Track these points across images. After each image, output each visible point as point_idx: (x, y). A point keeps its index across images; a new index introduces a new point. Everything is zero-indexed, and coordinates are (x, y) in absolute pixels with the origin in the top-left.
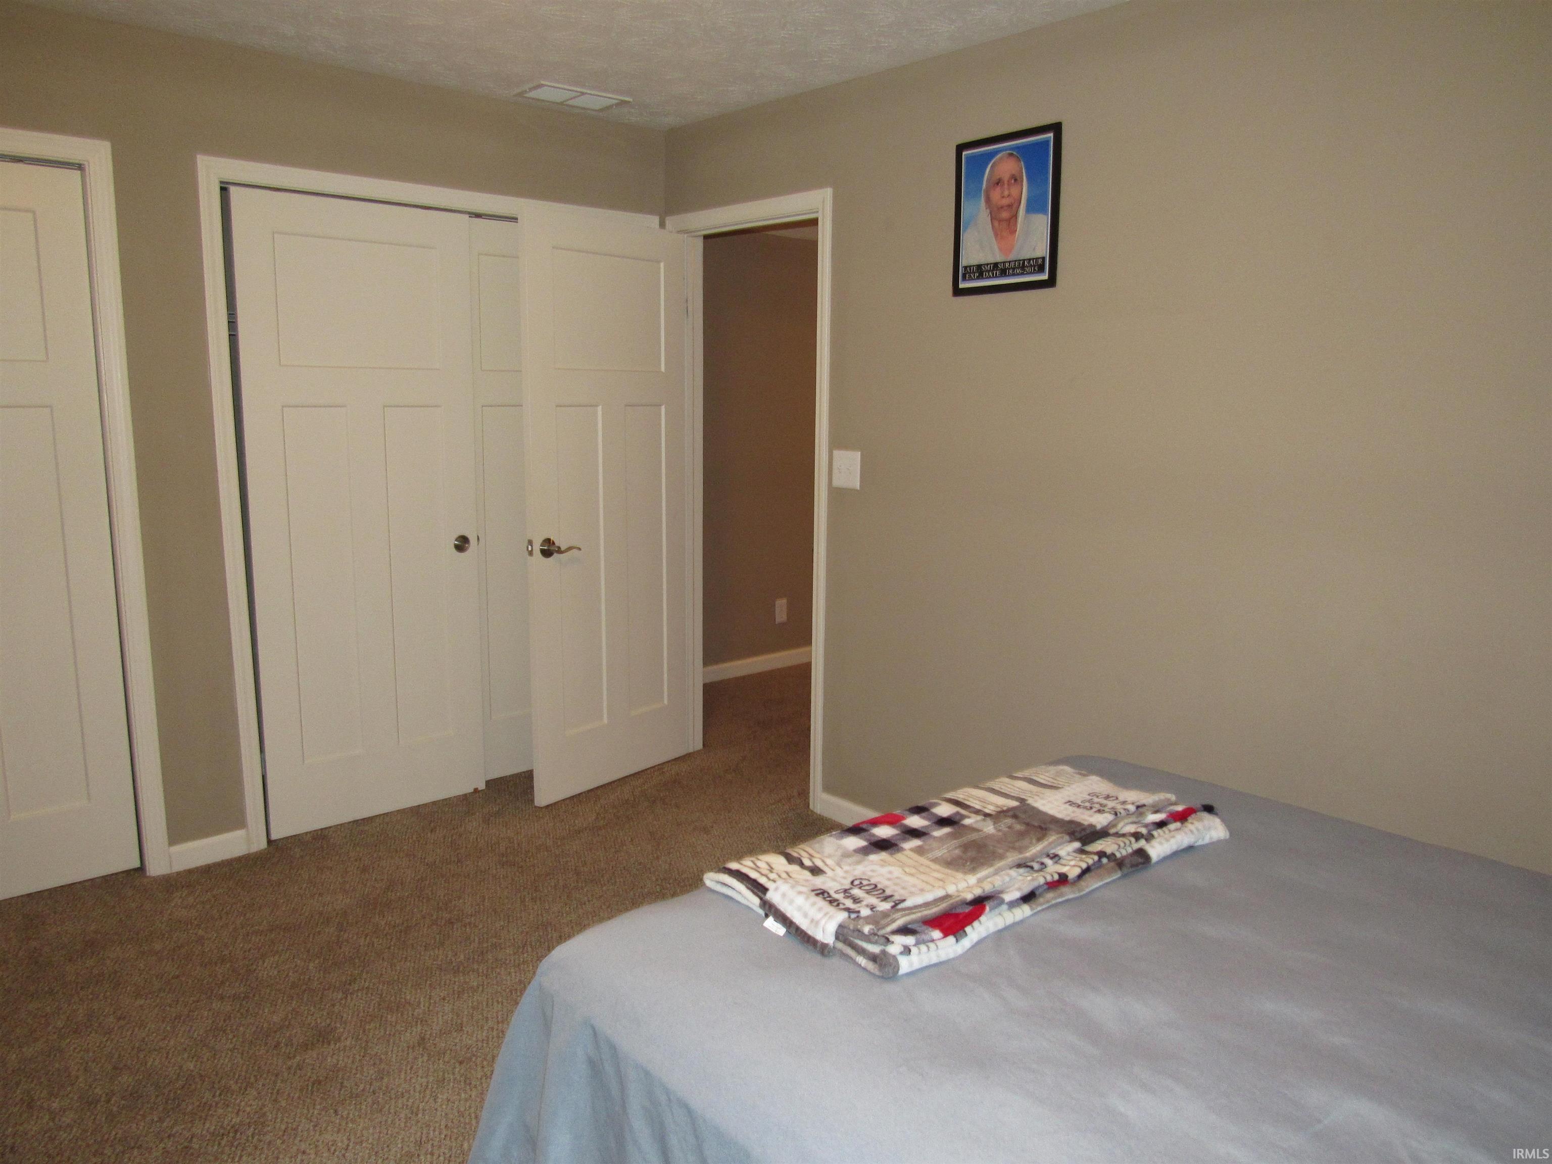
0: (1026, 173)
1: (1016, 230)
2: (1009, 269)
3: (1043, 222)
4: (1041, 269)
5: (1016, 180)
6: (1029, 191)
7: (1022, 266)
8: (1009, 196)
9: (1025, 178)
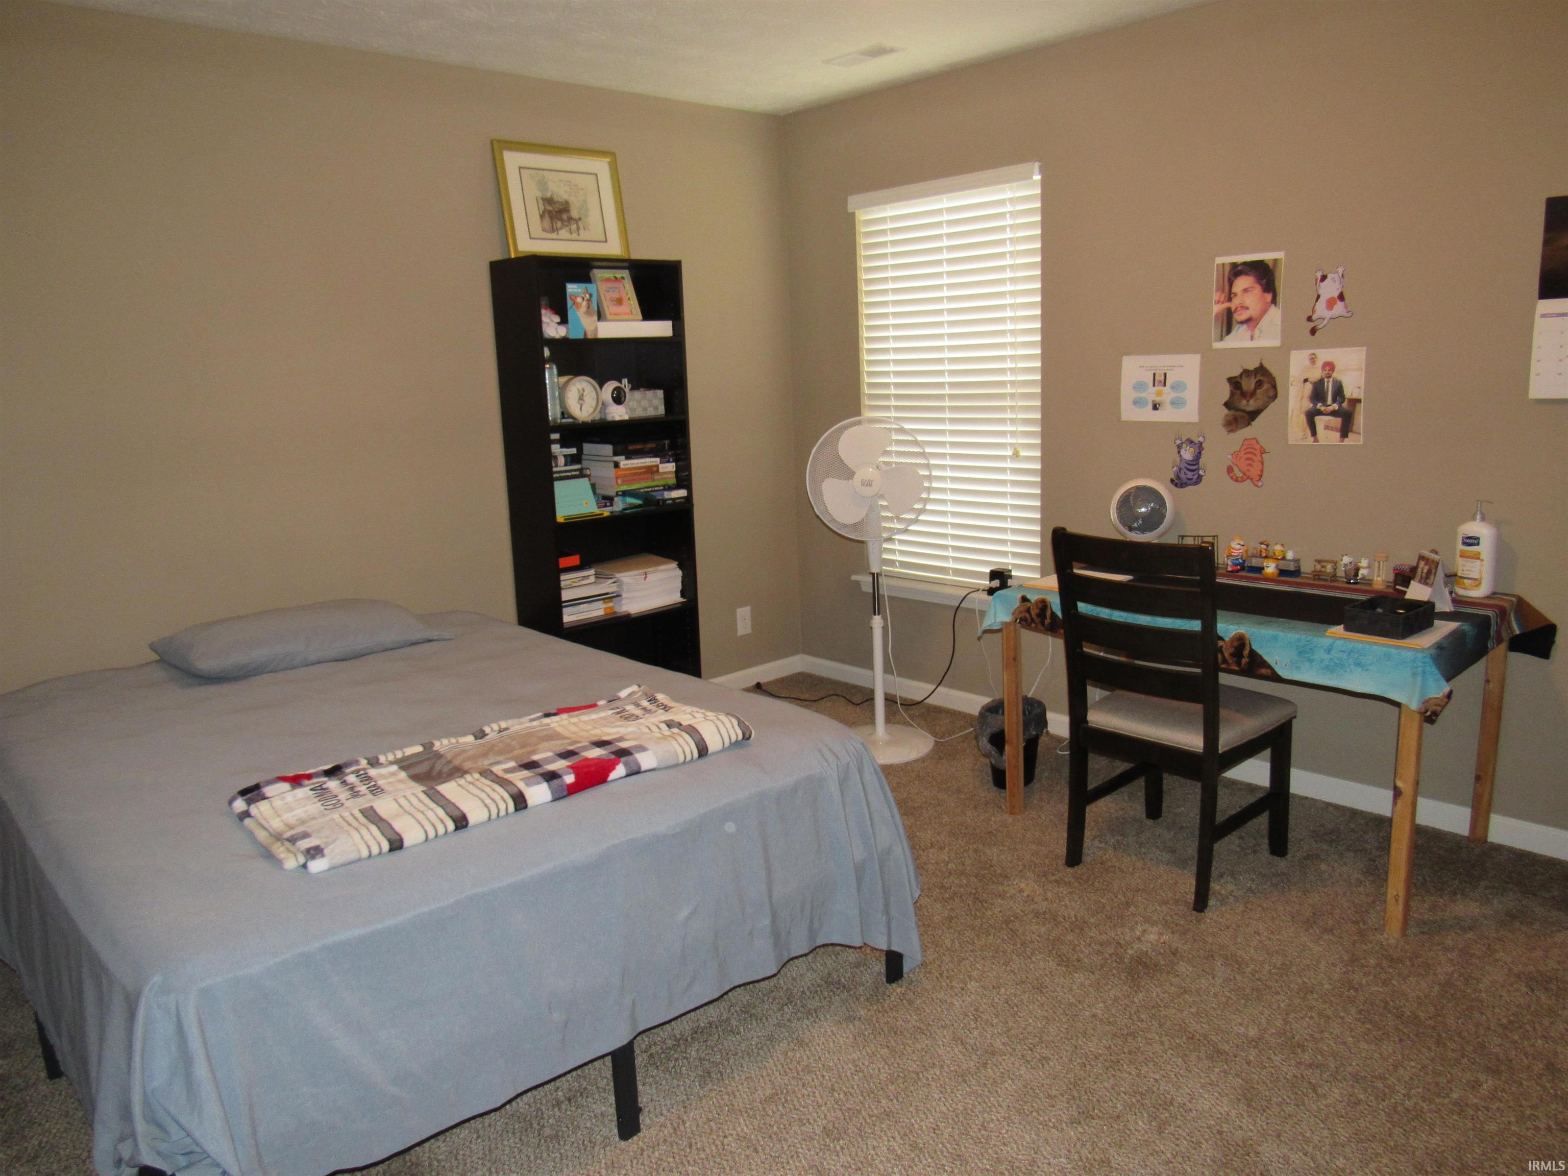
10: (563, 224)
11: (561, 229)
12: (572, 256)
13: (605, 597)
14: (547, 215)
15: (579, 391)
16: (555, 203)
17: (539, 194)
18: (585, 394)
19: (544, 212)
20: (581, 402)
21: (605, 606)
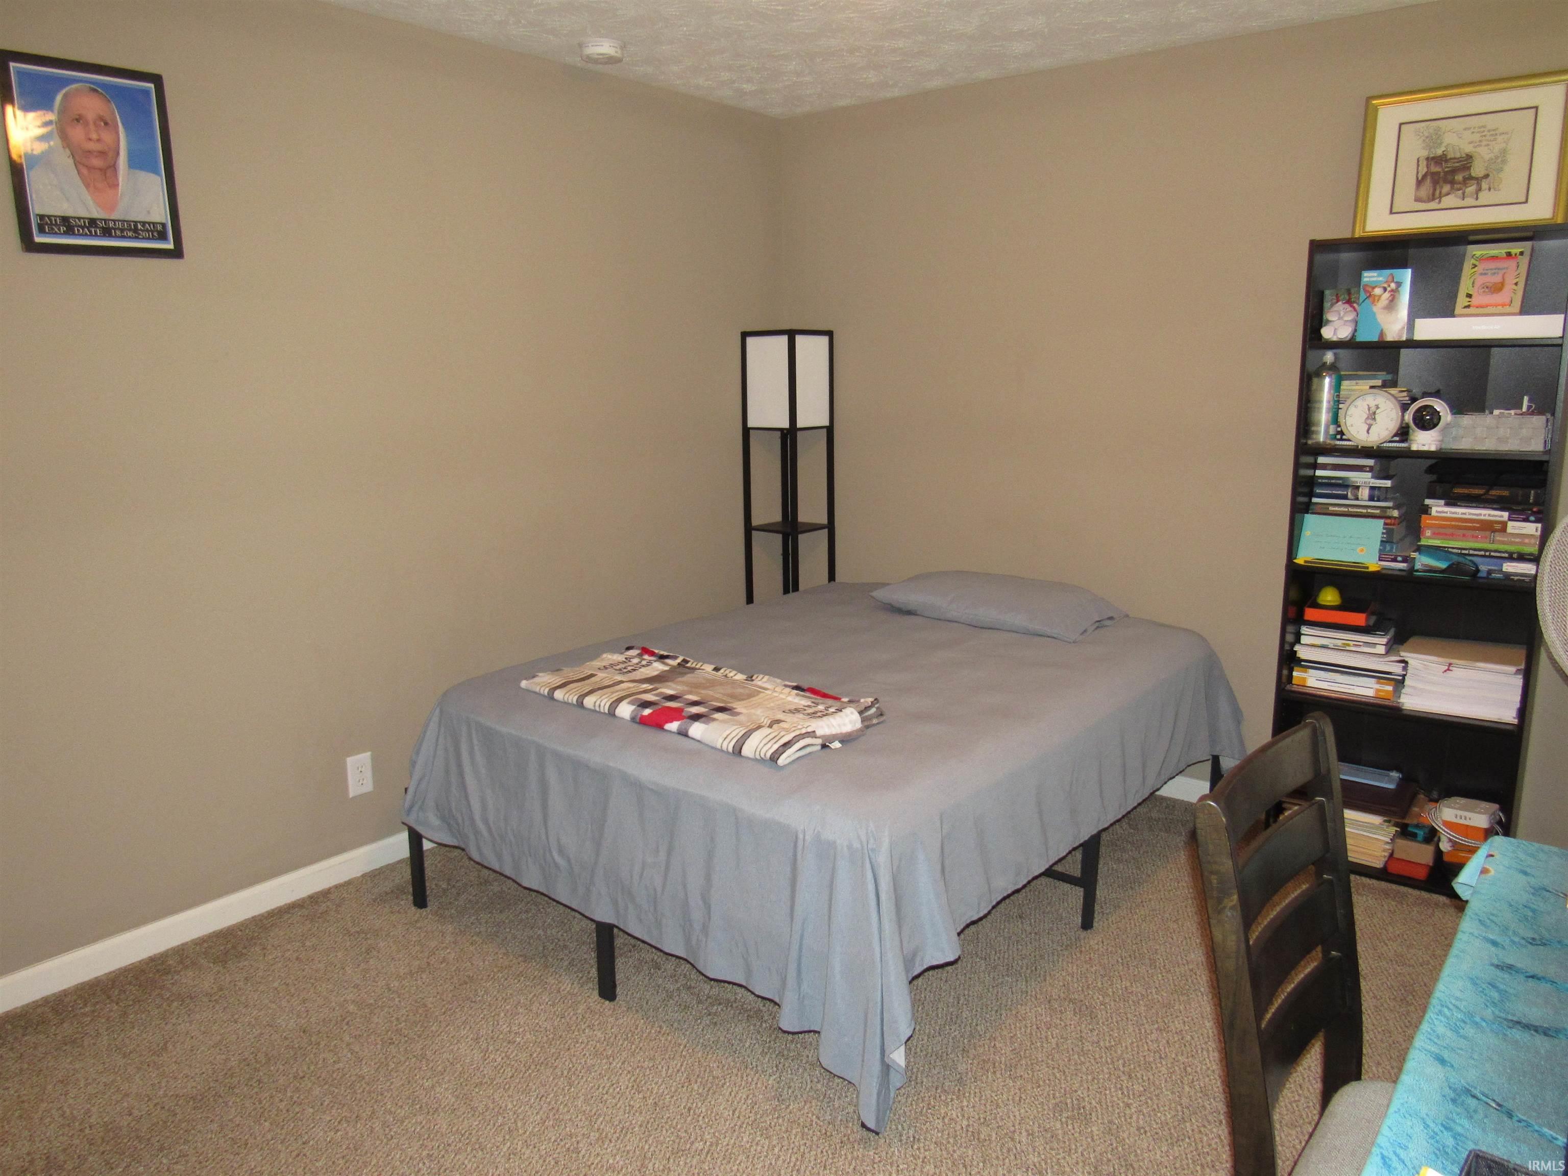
0: (121, 119)
1: (118, 185)
2: (115, 229)
3: (155, 184)
4: (162, 236)
5: (106, 124)
6: (129, 143)
7: (135, 229)
8: (99, 140)
9: (120, 124)
10: (1452, 188)
11: (1448, 194)
12: (1457, 228)
13: (1380, 676)
14: (1428, 180)
15: (1369, 409)
16: (1447, 161)
17: (1425, 153)
18: (1378, 411)
19: (1424, 176)
20: (1370, 421)
21: (1378, 686)
